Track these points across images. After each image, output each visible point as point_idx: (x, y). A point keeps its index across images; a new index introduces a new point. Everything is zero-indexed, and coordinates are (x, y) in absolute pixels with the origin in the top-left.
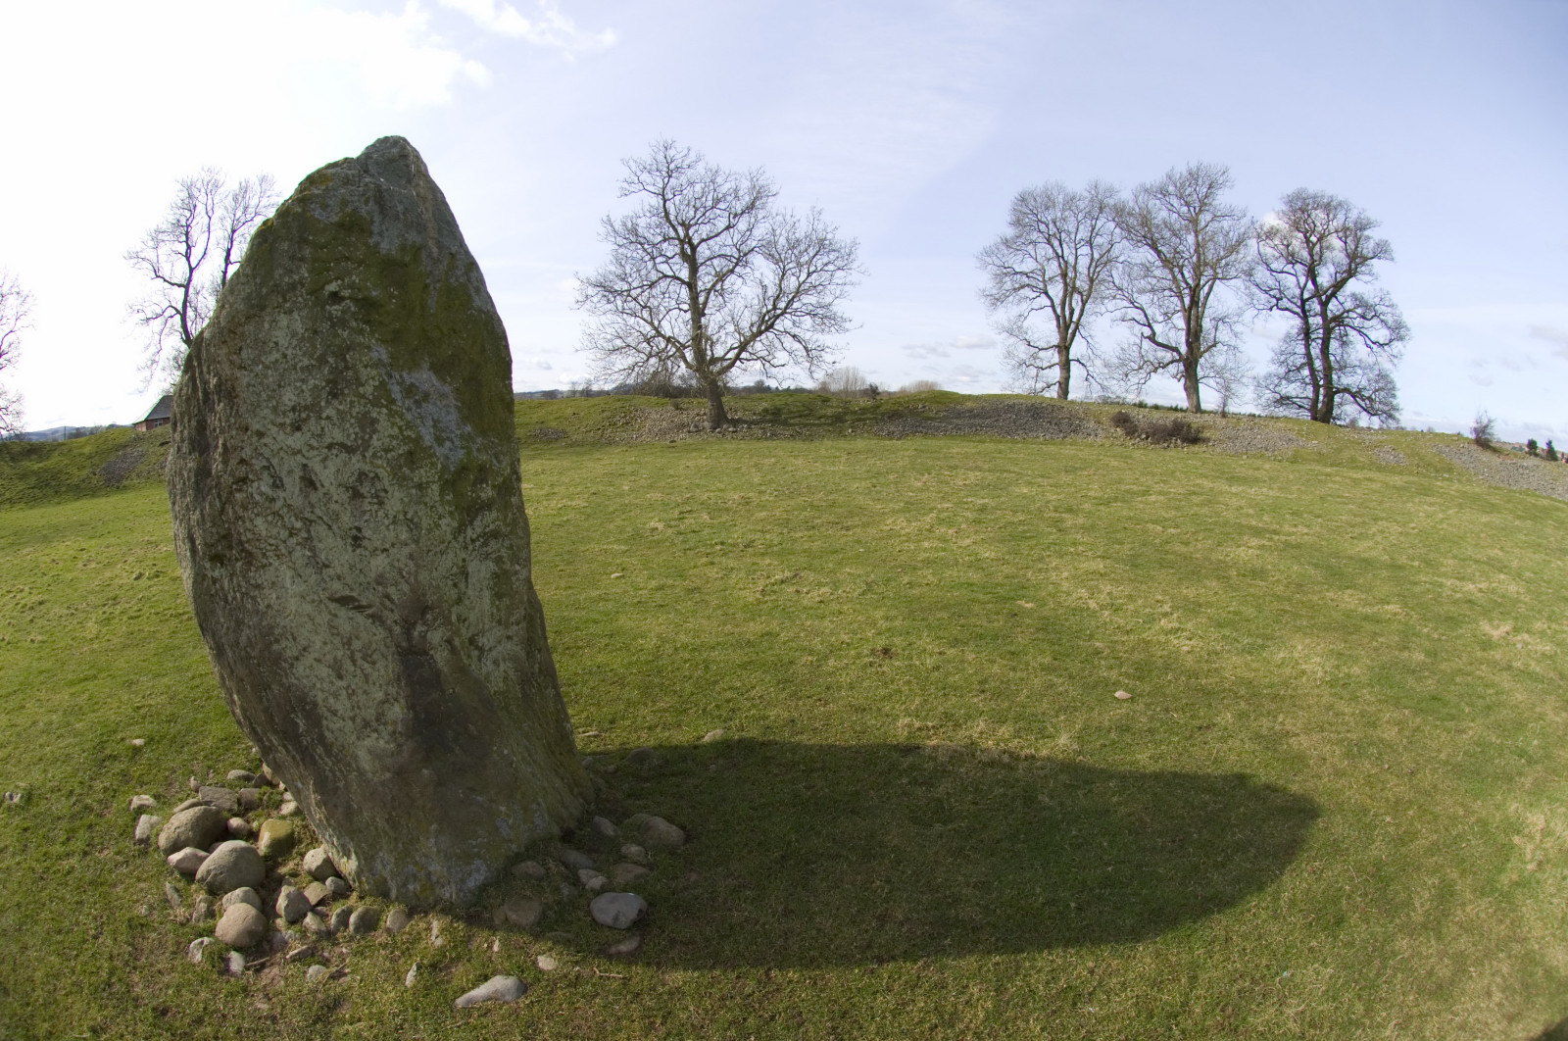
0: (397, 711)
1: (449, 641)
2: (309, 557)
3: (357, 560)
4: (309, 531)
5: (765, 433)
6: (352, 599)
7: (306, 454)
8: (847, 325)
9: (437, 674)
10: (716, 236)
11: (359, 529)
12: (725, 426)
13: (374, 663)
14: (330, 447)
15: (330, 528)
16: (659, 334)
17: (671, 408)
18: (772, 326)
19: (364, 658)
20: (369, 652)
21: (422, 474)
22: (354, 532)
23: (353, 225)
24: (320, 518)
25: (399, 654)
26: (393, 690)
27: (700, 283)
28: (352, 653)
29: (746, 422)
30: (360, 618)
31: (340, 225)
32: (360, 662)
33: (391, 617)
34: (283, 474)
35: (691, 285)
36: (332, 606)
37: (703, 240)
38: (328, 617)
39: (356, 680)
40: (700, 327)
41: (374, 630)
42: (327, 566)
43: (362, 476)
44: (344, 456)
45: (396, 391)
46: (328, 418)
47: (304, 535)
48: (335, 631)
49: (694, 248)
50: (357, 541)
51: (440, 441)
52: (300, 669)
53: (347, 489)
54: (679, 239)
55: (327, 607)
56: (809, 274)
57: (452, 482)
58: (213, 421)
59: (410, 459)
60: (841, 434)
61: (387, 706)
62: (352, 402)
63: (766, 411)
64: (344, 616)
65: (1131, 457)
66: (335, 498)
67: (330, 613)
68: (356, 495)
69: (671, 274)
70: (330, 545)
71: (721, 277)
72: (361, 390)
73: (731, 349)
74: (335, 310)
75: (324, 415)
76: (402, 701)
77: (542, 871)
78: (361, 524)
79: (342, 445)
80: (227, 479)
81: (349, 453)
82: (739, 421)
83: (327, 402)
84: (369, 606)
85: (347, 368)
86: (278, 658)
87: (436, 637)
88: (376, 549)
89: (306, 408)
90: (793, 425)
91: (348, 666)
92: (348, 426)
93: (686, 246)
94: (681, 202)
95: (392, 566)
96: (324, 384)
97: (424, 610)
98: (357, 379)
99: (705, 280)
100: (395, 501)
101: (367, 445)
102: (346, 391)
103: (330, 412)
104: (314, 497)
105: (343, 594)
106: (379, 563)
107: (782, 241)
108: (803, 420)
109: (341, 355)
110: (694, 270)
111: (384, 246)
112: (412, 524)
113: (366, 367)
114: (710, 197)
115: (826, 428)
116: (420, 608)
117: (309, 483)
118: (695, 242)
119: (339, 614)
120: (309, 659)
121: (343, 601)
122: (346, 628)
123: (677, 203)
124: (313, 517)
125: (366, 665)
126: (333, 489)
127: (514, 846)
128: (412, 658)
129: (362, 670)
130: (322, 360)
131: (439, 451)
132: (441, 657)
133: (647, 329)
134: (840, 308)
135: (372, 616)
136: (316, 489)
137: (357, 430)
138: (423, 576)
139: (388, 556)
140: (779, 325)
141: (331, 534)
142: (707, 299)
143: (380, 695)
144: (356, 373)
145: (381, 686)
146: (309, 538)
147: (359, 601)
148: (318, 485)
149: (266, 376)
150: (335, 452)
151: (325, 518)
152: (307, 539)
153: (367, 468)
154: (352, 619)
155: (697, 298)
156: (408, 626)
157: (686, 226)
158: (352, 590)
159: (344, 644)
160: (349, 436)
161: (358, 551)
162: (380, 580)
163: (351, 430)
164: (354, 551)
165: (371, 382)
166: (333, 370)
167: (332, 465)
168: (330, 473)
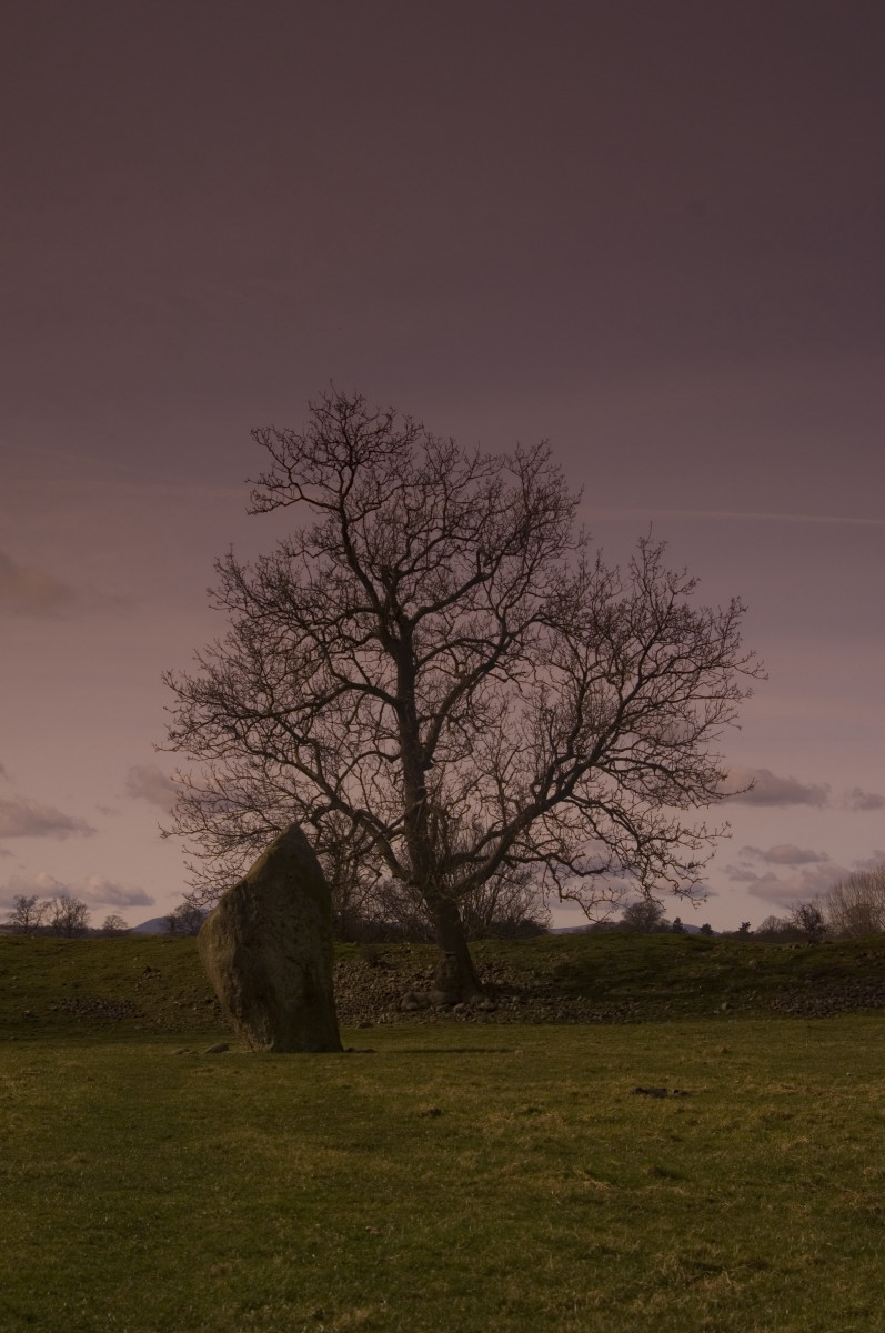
12: (473, 999)
16: (337, 803)
18: (568, 789)
35: (404, 705)
37: (426, 611)
40: (422, 794)
49: (408, 626)
56: (642, 680)
73: (489, 837)
82: (507, 990)
93: (392, 622)
110: (408, 670)
118: (410, 613)
123: (370, 527)
133: (312, 792)
142: (436, 731)
155: (416, 730)
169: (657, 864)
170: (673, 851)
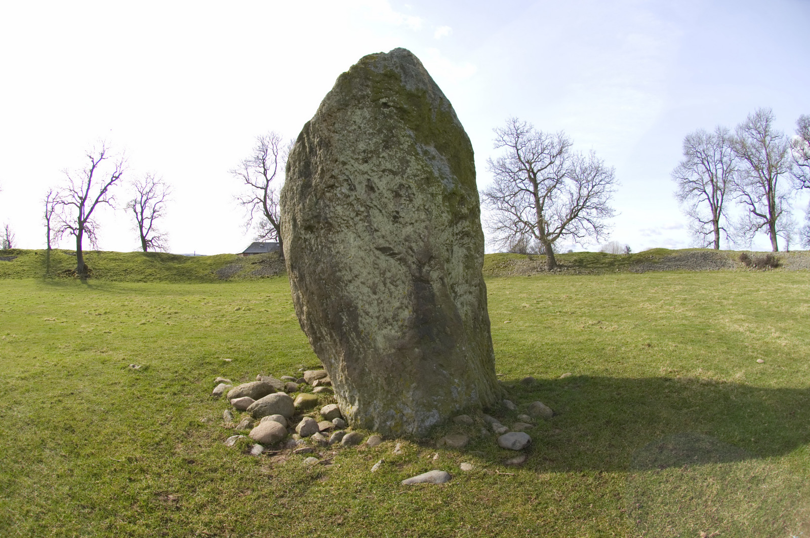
0: (406, 314)
1: (443, 278)
2: (366, 226)
3: (395, 229)
4: (369, 212)
6: (390, 249)
7: (370, 174)
8: (614, 213)
10: (545, 168)
11: (398, 212)
12: (556, 269)
13: (397, 286)
14: (384, 171)
15: (381, 211)
16: (521, 220)
18: (577, 215)
19: (391, 283)
20: (395, 280)
22: (395, 213)
23: (392, 76)
24: (376, 206)
25: (413, 280)
26: (405, 301)
27: (540, 193)
28: (385, 279)
29: (566, 266)
30: (392, 261)
32: (388, 285)
34: (356, 184)
35: (535, 194)
36: (377, 252)
37: (539, 171)
38: (374, 258)
39: (384, 295)
40: (541, 216)
41: (400, 268)
42: (376, 231)
43: (401, 186)
44: (391, 176)
45: (419, 150)
46: (383, 157)
47: (365, 214)
48: (376, 266)
49: (535, 175)
50: (396, 218)
51: (441, 178)
52: (351, 287)
53: (393, 192)
54: (526, 170)
55: (374, 253)
56: (593, 187)
59: (427, 181)
60: (613, 272)
61: (400, 310)
62: (396, 151)
63: (576, 261)
64: (384, 261)
65: (749, 276)
66: (386, 195)
67: (375, 256)
68: (397, 195)
69: (525, 188)
70: (381, 221)
71: (549, 190)
72: (401, 147)
73: (557, 228)
75: (381, 156)
76: (410, 308)
77: (472, 421)
78: (399, 210)
79: (391, 171)
81: (394, 175)
82: (562, 266)
83: (383, 150)
84: (399, 253)
85: (393, 136)
86: (338, 280)
87: (436, 274)
88: (407, 223)
89: (371, 152)
90: (590, 268)
91: (381, 287)
92: (394, 161)
93: (531, 174)
94: (526, 150)
95: (415, 232)
96: (381, 141)
97: (429, 259)
98: (399, 142)
99: (542, 192)
100: (419, 199)
101: (404, 172)
102: (393, 147)
103: (384, 154)
104: (373, 196)
105: (385, 246)
106: (407, 230)
107: (578, 169)
108: (594, 265)
109: (390, 129)
110: (536, 186)
111: (408, 88)
113: (403, 137)
114: (540, 148)
116: (427, 257)
117: (371, 188)
118: (535, 171)
119: (380, 258)
120: (357, 282)
121: (383, 250)
122: (383, 264)
123: (524, 151)
124: (372, 205)
125: (392, 287)
126: (384, 191)
127: (457, 406)
128: (420, 282)
129: (389, 289)
130: (380, 131)
131: (440, 181)
132: (436, 286)
133: (514, 218)
134: (609, 204)
135: (400, 259)
136: (374, 192)
137: (399, 164)
138: (432, 239)
139: (413, 227)
140: (581, 214)
141: (381, 214)
142: (544, 201)
143: (397, 304)
144: (398, 138)
145: (399, 299)
146: (369, 216)
147: (393, 250)
148: (376, 189)
149: (349, 136)
150: (386, 173)
151: (378, 206)
152: (367, 216)
153: (404, 182)
154: (387, 260)
155: (539, 201)
156: (420, 265)
157: (530, 164)
158: (390, 244)
159: (380, 274)
160: (394, 166)
161: (395, 225)
162: (407, 239)
163: (396, 164)
164: (393, 224)
165: (406, 143)
166: (386, 136)
167: (384, 181)
168: (382, 184)
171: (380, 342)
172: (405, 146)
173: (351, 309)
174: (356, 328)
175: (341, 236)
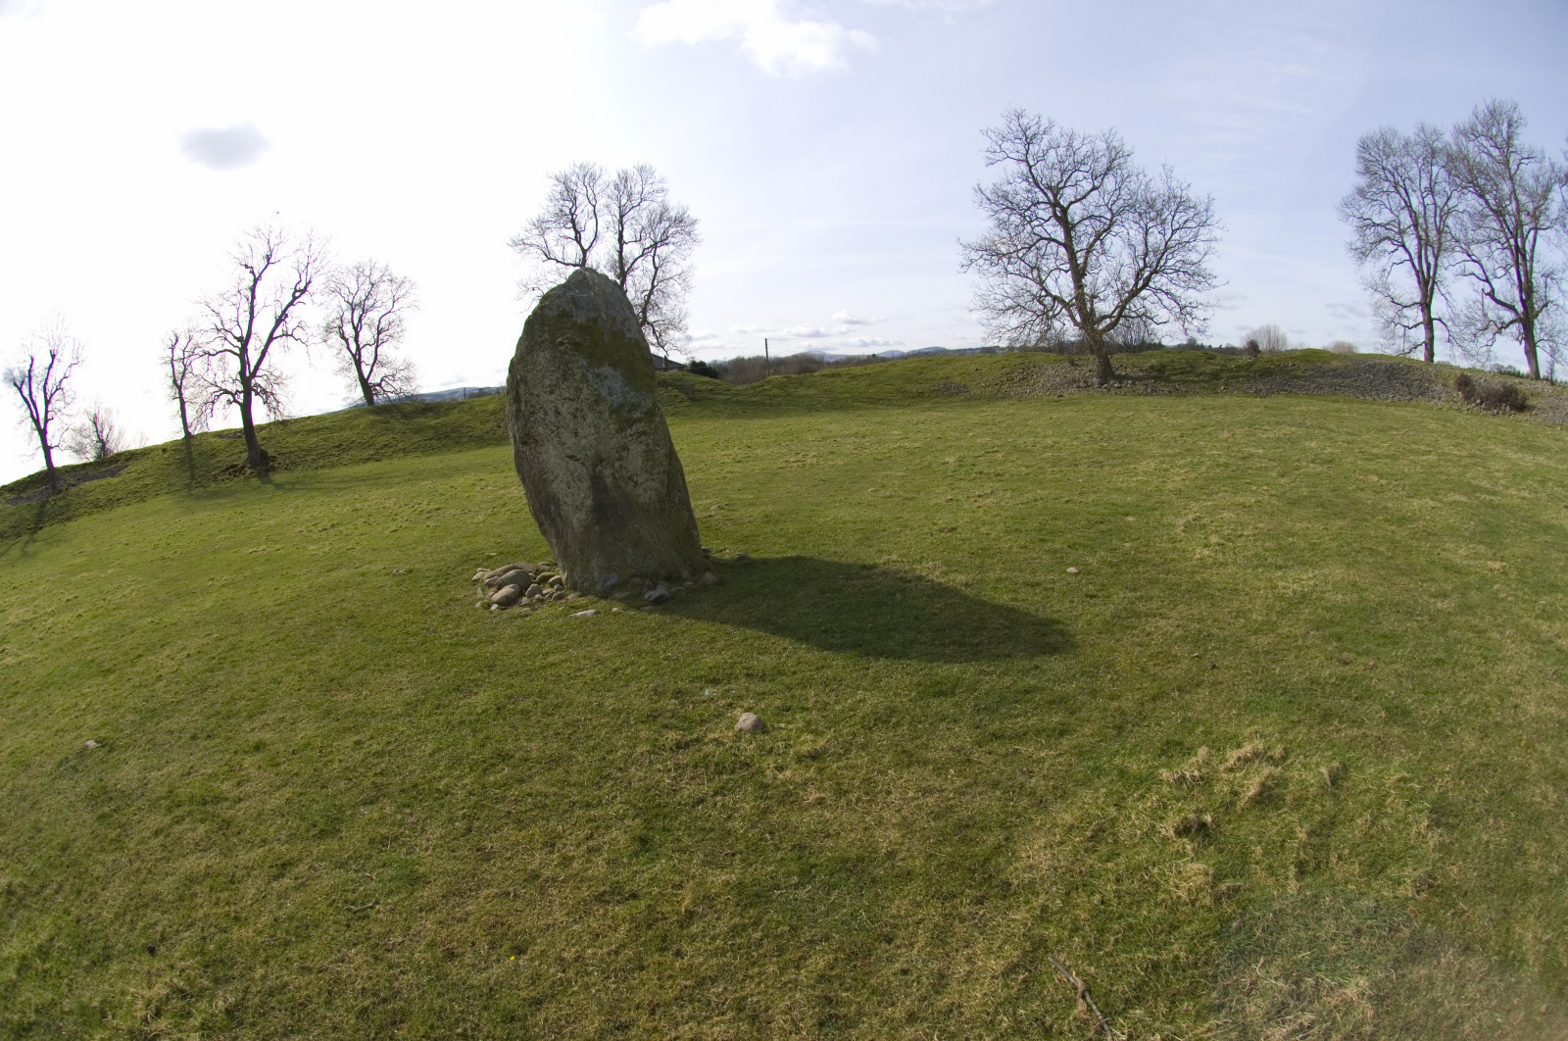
0: (589, 502)
1: (613, 474)
2: (558, 441)
3: (576, 441)
4: (559, 431)
5: (1147, 389)
6: (574, 457)
7: (556, 402)
9: (607, 487)
11: (577, 429)
13: (581, 482)
14: (564, 399)
15: (566, 429)
16: (1046, 292)
17: (1067, 364)
18: (1147, 284)
19: (578, 480)
20: (580, 478)
21: (601, 408)
22: (575, 430)
23: (564, 315)
24: (562, 426)
25: (591, 478)
26: (588, 493)
27: (1077, 243)
28: (574, 478)
29: (1131, 378)
30: (578, 464)
31: (558, 316)
32: (577, 482)
33: (588, 463)
34: (548, 410)
35: (1068, 246)
36: (567, 459)
37: (1072, 203)
38: (565, 464)
39: (575, 489)
40: (1082, 286)
41: (583, 470)
42: (565, 444)
43: (577, 409)
44: (570, 402)
45: (590, 376)
46: (563, 389)
47: (557, 432)
48: (568, 469)
49: (1065, 211)
50: (576, 434)
51: (611, 395)
52: (554, 485)
53: (572, 415)
54: (1049, 202)
55: (565, 460)
57: (615, 411)
58: (521, 391)
59: (597, 402)
60: (1215, 392)
61: (585, 500)
62: (572, 382)
63: (1152, 367)
64: (572, 465)
66: (567, 418)
67: (566, 462)
68: (575, 417)
71: (1098, 237)
72: (575, 377)
74: (562, 348)
75: (562, 387)
76: (591, 497)
78: (578, 427)
79: (569, 398)
80: (527, 413)
81: (572, 401)
82: (1126, 377)
83: (562, 382)
84: (580, 459)
85: (569, 369)
86: (546, 480)
87: (607, 472)
88: (583, 436)
89: (554, 385)
91: (572, 483)
92: (571, 391)
93: (1057, 209)
95: (589, 443)
96: (560, 376)
97: (601, 461)
98: (574, 373)
99: (1081, 242)
100: (590, 418)
101: (579, 398)
102: (569, 378)
104: (559, 418)
105: (571, 455)
106: (584, 442)
109: (566, 364)
111: (579, 321)
112: (597, 427)
113: (577, 368)
115: (1203, 384)
116: (599, 460)
117: (558, 413)
118: (1065, 205)
119: (569, 462)
120: (557, 482)
121: (571, 457)
122: (572, 468)
123: (1042, 168)
124: (560, 426)
125: (579, 483)
126: (566, 415)
128: (596, 480)
129: (577, 485)
130: (559, 367)
131: (609, 399)
132: (609, 481)
133: (1035, 289)
135: (581, 463)
137: (575, 392)
138: (601, 447)
139: (587, 439)
140: (1154, 282)
141: (566, 432)
143: (583, 495)
144: (573, 371)
145: (584, 491)
146: (558, 434)
147: (576, 457)
148: (561, 414)
149: (538, 375)
150: (566, 401)
151: (564, 426)
153: (579, 406)
154: (574, 464)
155: (1076, 259)
156: (595, 466)
158: (574, 453)
159: (571, 475)
160: (572, 395)
161: (576, 439)
162: (584, 449)
163: (572, 393)
165: (580, 374)
166: (563, 371)
167: (566, 406)
168: (565, 409)
169: (1190, 319)
170: (1196, 312)
171: (575, 524)
172: (578, 377)
173: (554, 500)
174: (559, 513)
175: (544, 448)
